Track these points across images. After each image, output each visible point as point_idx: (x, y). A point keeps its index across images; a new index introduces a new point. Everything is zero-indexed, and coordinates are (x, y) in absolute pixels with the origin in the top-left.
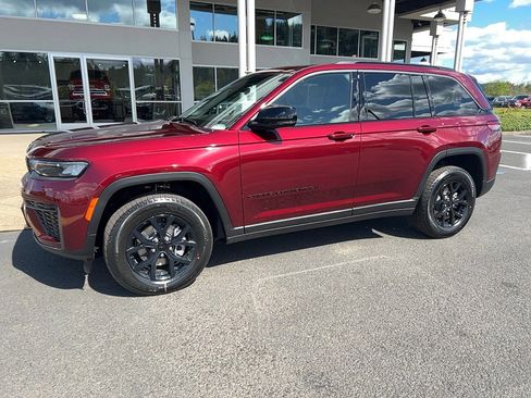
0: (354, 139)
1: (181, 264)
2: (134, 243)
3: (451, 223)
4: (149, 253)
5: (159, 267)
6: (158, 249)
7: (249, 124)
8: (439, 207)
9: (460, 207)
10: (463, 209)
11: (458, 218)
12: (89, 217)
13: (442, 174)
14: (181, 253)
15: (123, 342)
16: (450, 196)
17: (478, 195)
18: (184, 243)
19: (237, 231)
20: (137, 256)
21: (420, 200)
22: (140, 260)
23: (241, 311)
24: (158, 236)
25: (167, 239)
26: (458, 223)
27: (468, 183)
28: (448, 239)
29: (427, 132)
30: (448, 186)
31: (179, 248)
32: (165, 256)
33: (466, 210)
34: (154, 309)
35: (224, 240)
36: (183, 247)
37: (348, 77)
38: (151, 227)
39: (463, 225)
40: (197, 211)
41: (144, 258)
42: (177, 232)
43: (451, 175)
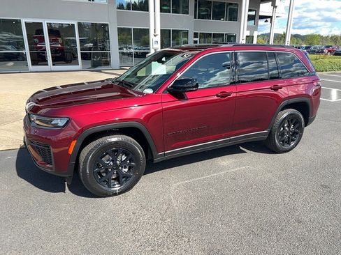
0: (232, 95)
1: (126, 177)
2: (98, 166)
3: (289, 144)
4: (106, 171)
5: (113, 179)
6: (113, 169)
7: (167, 89)
8: (282, 134)
9: (294, 134)
10: (296, 135)
11: (293, 140)
12: (71, 152)
13: (285, 114)
14: (126, 170)
15: (96, 230)
16: (289, 127)
17: (305, 126)
18: (128, 164)
19: (160, 155)
20: (100, 174)
21: (271, 131)
22: (102, 176)
23: (165, 207)
24: (112, 161)
25: (118, 162)
26: (293, 144)
27: (300, 119)
28: (287, 154)
29: (276, 90)
30: (288, 121)
31: (125, 167)
32: (117, 173)
33: (298, 136)
34: (112, 207)
35: (153, 161)
36: (128, 167)
37: (228, 55)
38: (107, 156)
39: (296, 145)
40: (136, 145)
41: (104, 175)
42: (124, 158)
43: (291, 115)
